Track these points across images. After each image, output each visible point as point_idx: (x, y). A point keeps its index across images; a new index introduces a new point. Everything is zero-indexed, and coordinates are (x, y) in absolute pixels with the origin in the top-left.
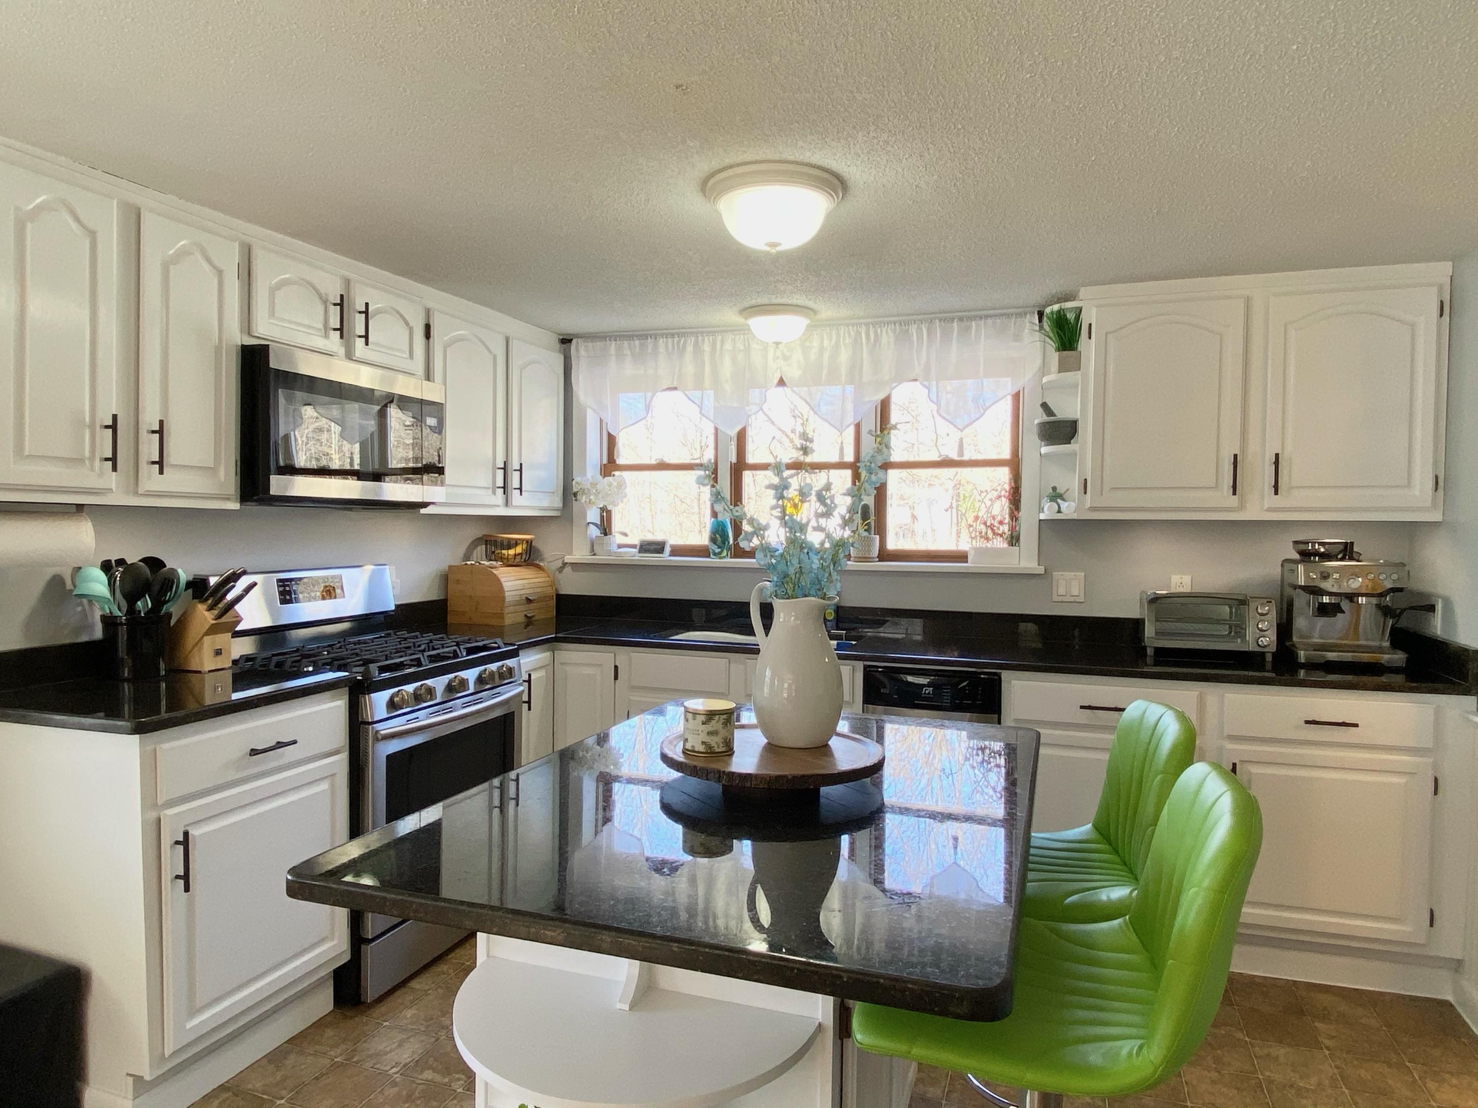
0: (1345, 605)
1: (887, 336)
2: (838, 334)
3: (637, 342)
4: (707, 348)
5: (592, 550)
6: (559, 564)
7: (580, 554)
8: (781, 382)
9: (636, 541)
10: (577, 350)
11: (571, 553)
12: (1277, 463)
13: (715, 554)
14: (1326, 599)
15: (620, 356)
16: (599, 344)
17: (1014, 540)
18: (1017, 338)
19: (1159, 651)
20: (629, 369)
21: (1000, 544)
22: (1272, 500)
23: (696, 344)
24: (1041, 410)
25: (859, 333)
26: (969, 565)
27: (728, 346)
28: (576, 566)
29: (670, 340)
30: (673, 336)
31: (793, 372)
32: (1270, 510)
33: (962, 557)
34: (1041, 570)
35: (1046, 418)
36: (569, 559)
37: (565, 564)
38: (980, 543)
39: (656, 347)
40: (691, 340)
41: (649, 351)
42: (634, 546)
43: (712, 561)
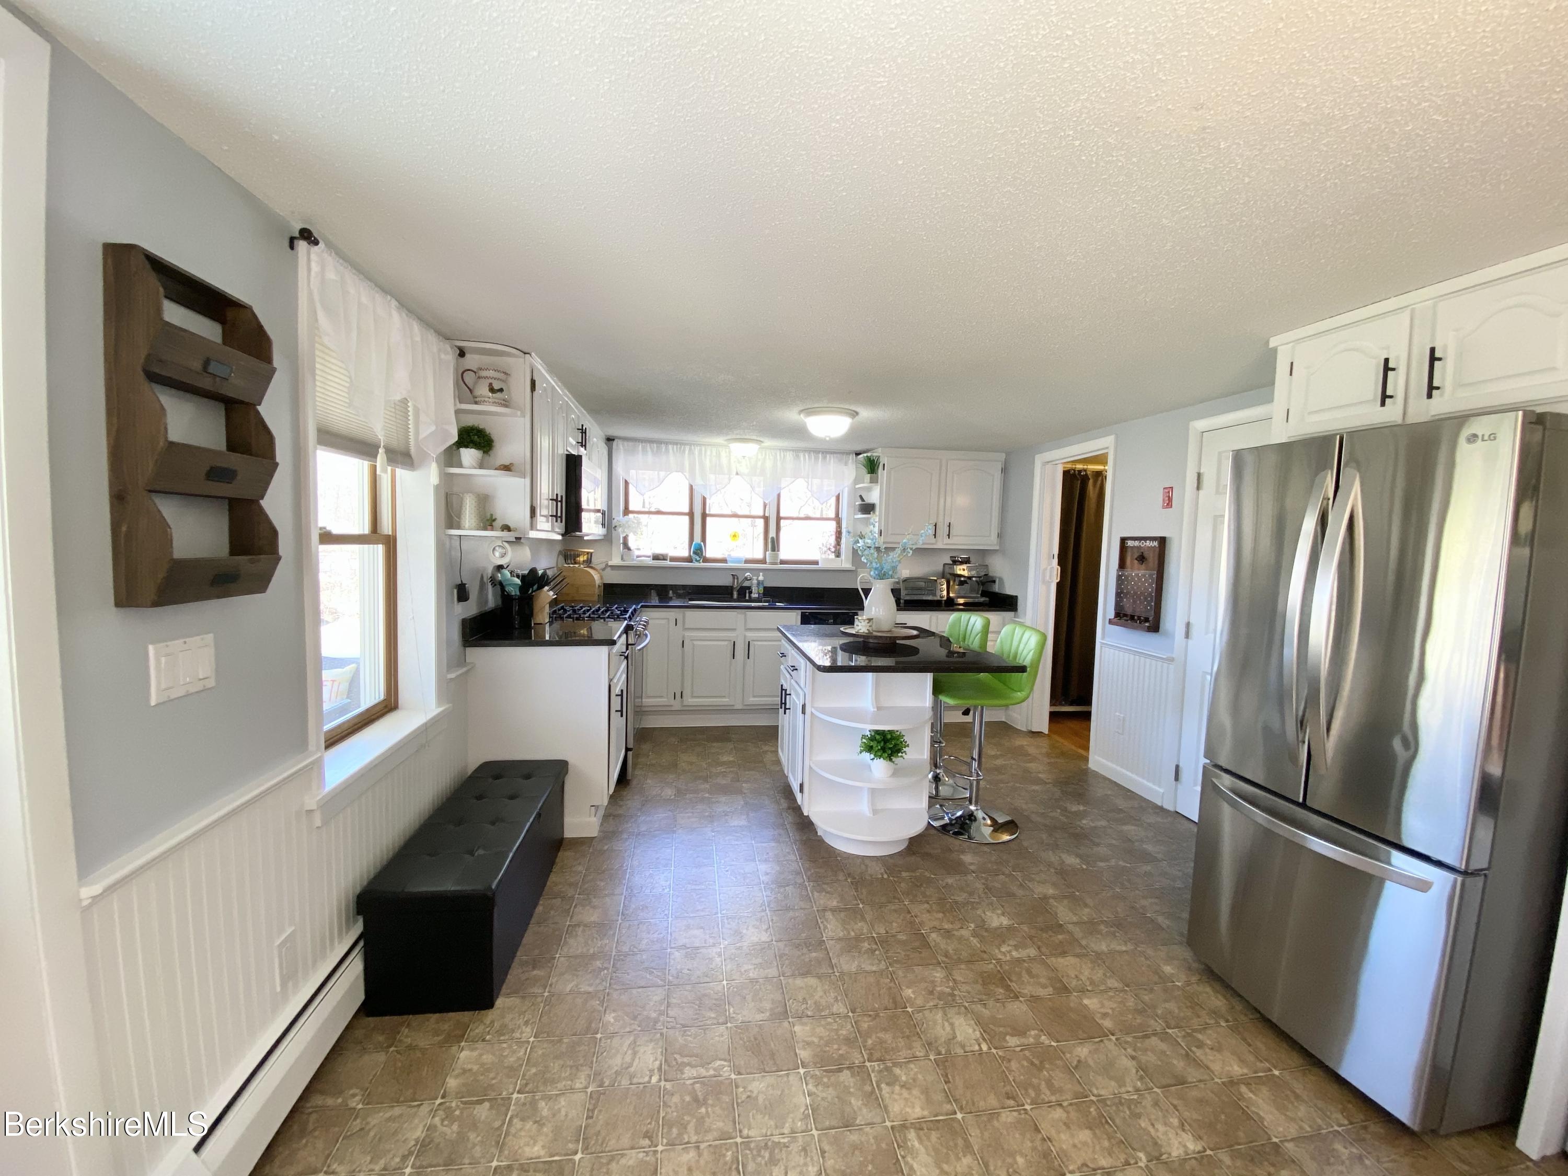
0: (968, 581)
1: (789, 456)
2: (766, 455)
3: (655, 445)
4: (696, 453)
5: (622, 559)
6: (603, 566)
7: (616, 561)
8: (737, 474)
9: (650, 553)
10: (617, 445)
11: (611, 560)
12: (949, 526)
13: (697, 561)
14: (962, 579)
15: (644, 450)
16: (631, 444)
17: (838, 555)
18: (846, 464)
19: (906, 601)
20: (650, 457)
21: (832, 556)
22: (947, 540)
23: (690, 449)
24: (859, 498)
25: (776, 454)
26: (821, 566)
27: (708, 453)
28: (613, 567)
29: (675, 446)
30: (677, 444)
31: (744, 469)
32: (947, 544)
33: (816, 563)
34: (854, 568)
35: (861, 502)
36: (610, 563)
37: (607, 565)
38: (824, 556)
39: (667, 450)
40: (687, 448)
41: (663, 450)
42: (649, 557)
43: (696, 565)
